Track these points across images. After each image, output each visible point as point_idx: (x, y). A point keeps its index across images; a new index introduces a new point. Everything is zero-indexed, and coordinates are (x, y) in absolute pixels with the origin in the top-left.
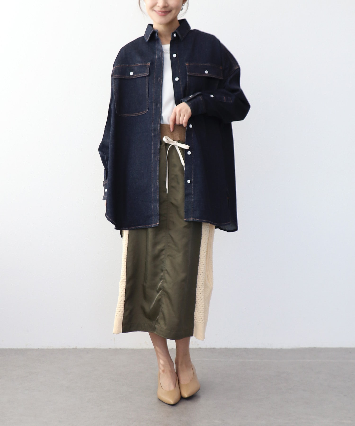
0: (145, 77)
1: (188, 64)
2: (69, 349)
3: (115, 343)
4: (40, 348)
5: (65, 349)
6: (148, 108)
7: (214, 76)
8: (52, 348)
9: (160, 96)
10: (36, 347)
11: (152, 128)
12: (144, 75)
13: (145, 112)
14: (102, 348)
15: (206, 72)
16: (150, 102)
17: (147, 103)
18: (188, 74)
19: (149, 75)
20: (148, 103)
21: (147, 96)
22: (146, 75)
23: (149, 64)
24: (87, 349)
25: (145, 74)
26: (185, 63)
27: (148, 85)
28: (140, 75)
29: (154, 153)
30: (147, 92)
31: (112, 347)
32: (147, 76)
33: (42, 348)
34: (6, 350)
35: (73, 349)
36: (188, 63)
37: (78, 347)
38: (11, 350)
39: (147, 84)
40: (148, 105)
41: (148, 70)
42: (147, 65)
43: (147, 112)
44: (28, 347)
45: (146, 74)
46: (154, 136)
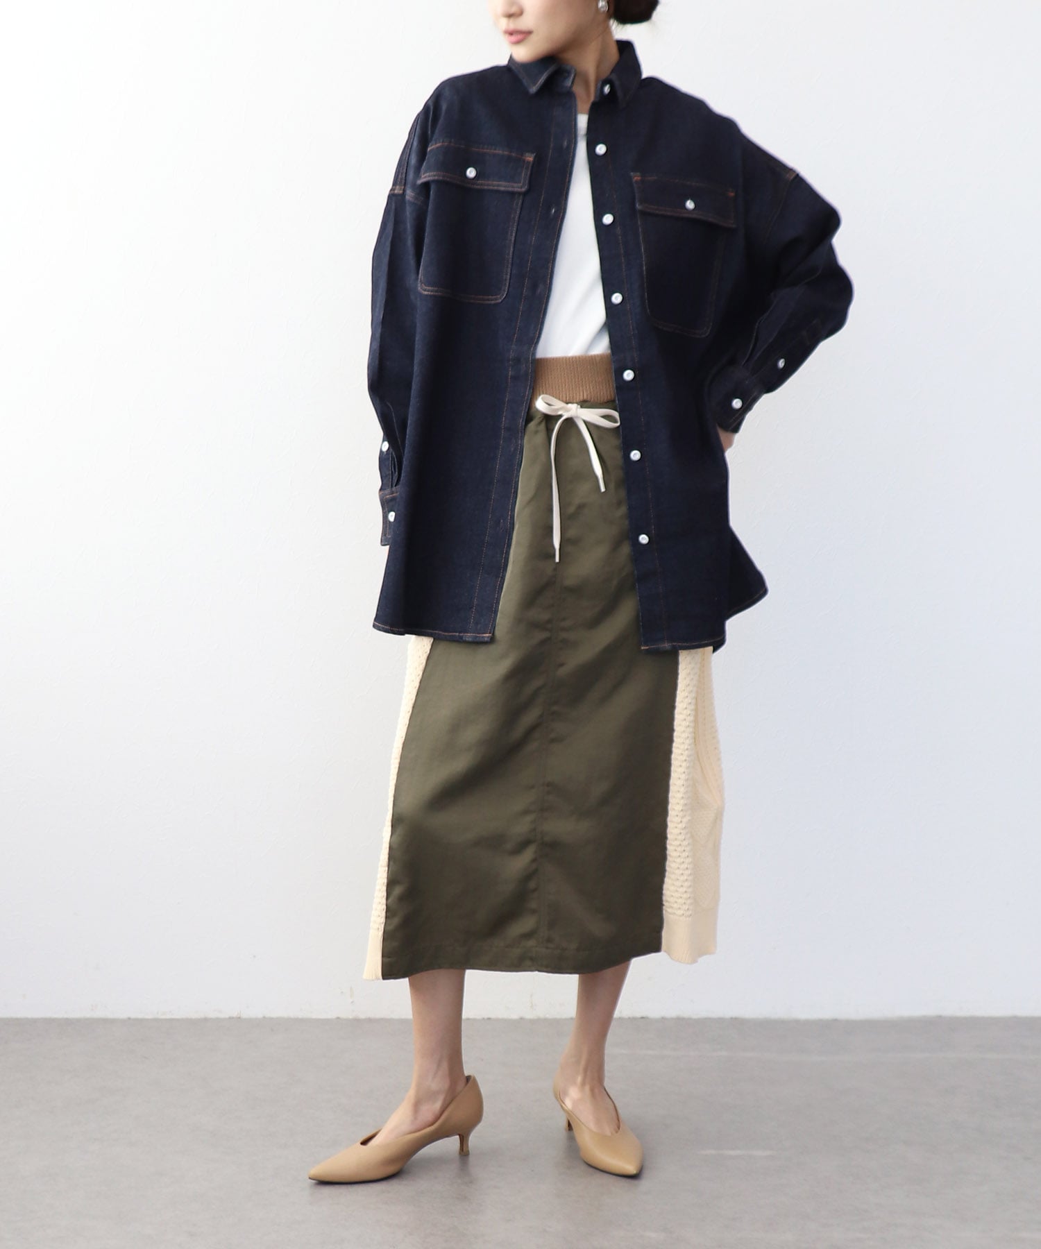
0: (512, 194)
1: (639, 178)
2: (218, 1020)
3: (352, 1002)
4: (133, 1016)
5: (206, 1020)
6: (507, 290)
7: (711, 218)
8: (168, 1017)
9: (548, 263)
10: (122, 1013)
11: (512, 355)
12: (510, 189)
13: (496, 299)
14: (314, 1016)
15: (690, 205)
16: (514, 272)
17: (507, 274)
18: (638, 206)
19: (525, 194)
20: (509, 274)
21: (508, 254)
22: (516, 190)
23: (530, 158)
24: (271, 1019)
25: (515, 185)
26: (632, 174)
27: (516, 219)
28: (498, 186)
29: (508, 429)
30: (511, 240)
31: (343, 1015)
32: (519, 193)
33: (140, 1016)
34: (34, 1022)
35: (230, 1018)
36: (638, 174)
37: (248, 1013)
38: (49, 1022)
39: (514, 218)
40: (508, 281)
41: (526, 174)
42: (524, 161)
43: (502, 302)
44: (100, 1013)
45: (520, 187)
46: (515, 378)
